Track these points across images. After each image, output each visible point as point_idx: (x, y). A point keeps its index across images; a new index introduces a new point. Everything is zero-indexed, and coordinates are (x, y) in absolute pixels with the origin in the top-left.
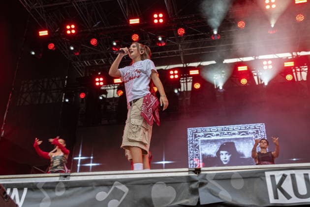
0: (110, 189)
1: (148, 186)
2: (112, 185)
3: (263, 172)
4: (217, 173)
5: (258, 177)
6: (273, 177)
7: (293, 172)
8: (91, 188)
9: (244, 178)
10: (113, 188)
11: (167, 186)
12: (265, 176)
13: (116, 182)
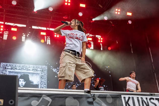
0: (40, 99)
1: (63, 99)
2: (41, 97)
3: (121, 95)
4: (100, 94)
5: (119, 97)
6: (124, 98)
7: (133, 96)
8: (27, 98)
9: (112, 98)
10: (42, 98)
11: (74, 99)
12: (121, 97)
13: (43, 95)
